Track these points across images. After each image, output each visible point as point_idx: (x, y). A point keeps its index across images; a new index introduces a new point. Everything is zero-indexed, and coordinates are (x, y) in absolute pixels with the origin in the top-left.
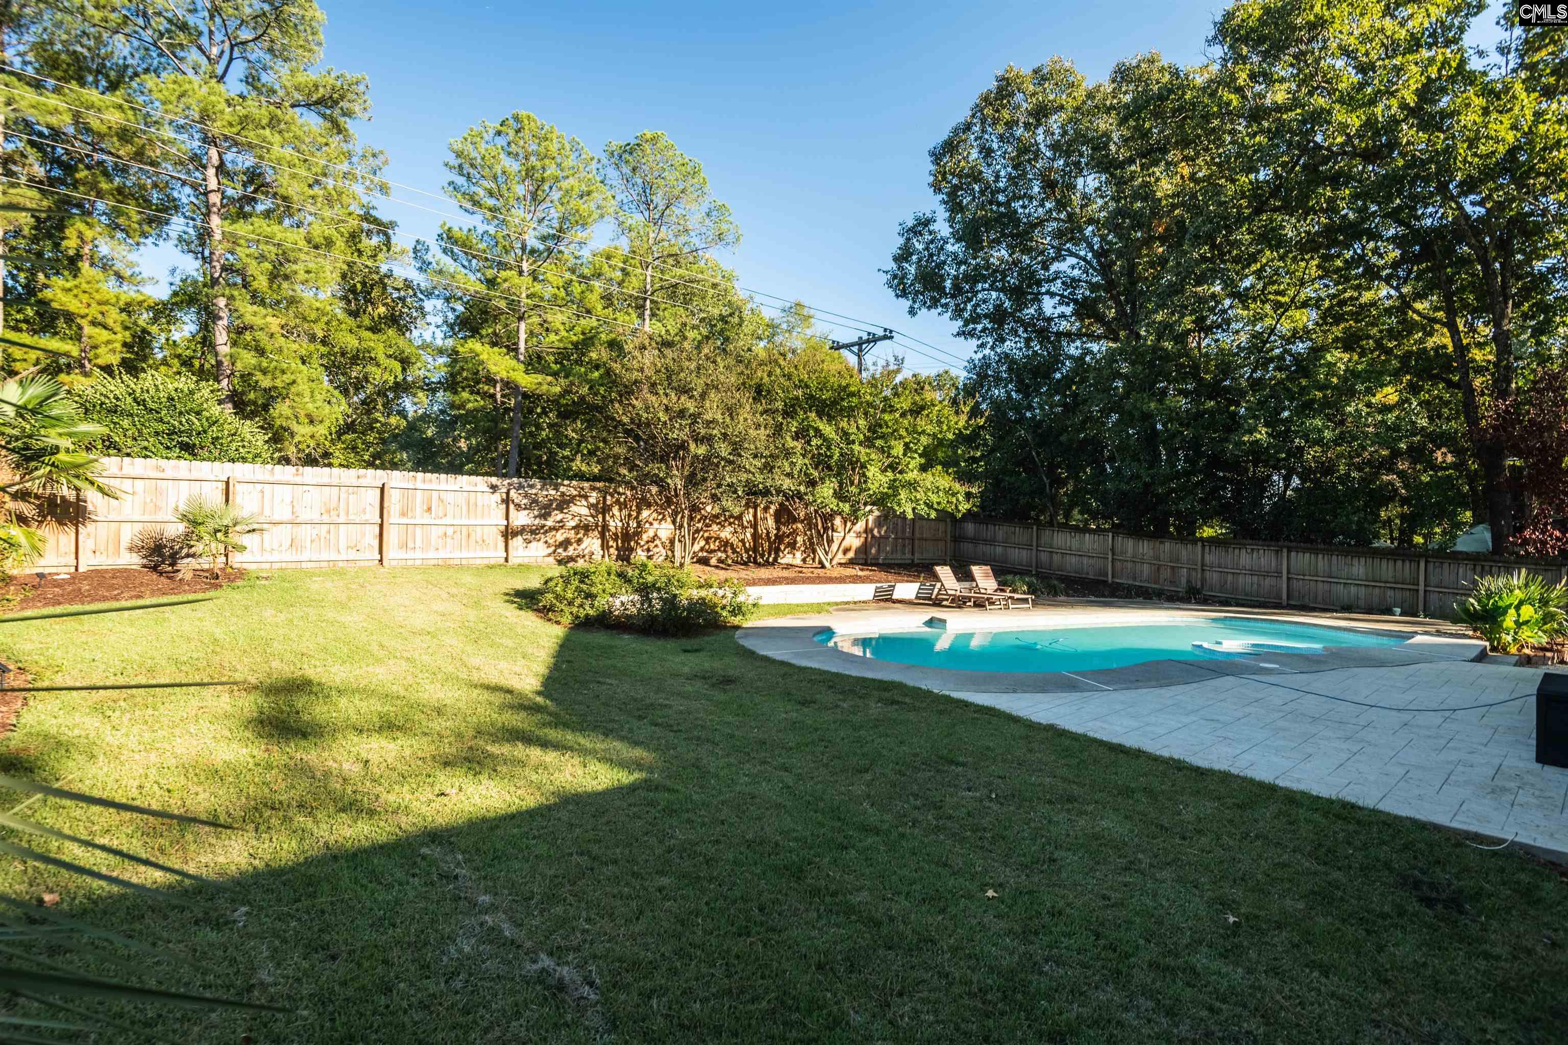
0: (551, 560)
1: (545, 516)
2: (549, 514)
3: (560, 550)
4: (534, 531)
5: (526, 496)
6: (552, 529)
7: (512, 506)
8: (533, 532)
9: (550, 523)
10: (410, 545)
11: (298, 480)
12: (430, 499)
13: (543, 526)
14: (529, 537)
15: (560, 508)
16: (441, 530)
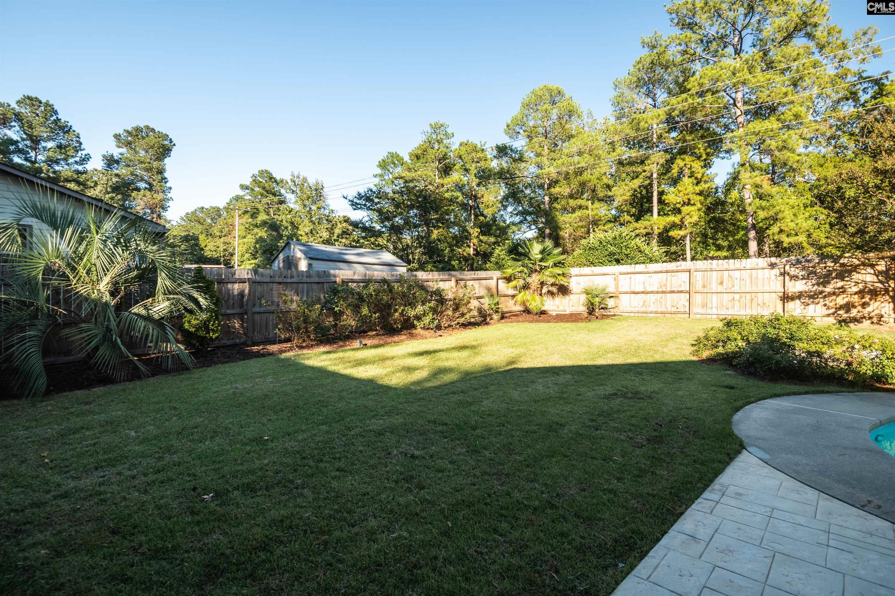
0: (832, 320)
1: (825, 284)
2: (829, 282)
3: (841, 312)
4: (813, 296)
5: (804, 268)
6: (830, 294)
7: (787, 277)
8: (810, 297)
9: (829, 289)
10: (709, 305)
11: (646, 270)
12: (722, 277)
13: (821, 292)
14: (807, 300)
15: (841, 276)
16: (731, 296)
